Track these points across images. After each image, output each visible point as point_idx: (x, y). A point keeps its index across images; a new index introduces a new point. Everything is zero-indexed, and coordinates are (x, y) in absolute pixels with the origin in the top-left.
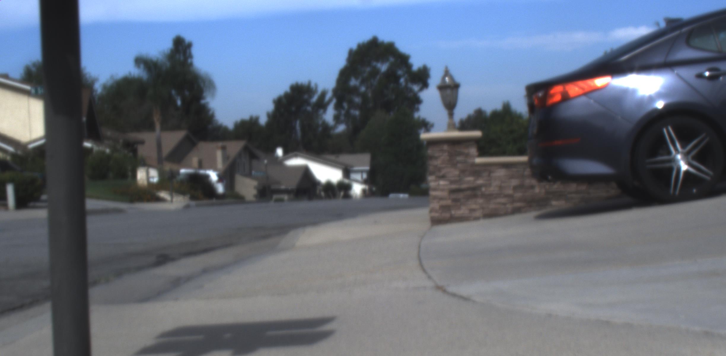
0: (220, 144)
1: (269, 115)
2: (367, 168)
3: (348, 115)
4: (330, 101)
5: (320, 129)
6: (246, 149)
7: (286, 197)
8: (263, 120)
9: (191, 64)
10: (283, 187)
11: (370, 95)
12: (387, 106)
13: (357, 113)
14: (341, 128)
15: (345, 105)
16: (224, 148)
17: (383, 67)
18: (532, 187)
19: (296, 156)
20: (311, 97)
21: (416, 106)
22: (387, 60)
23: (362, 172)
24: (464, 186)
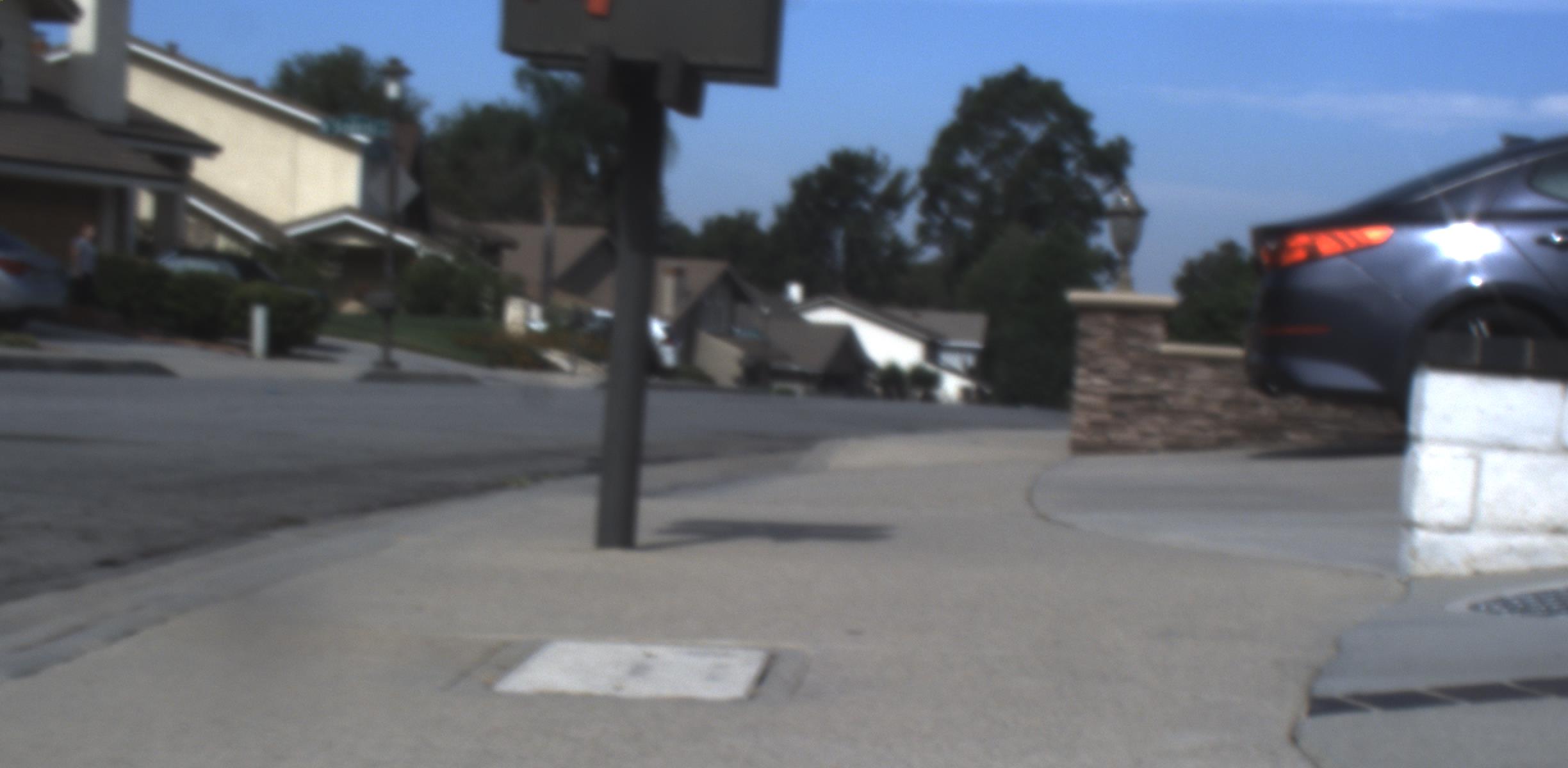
0: (674, 263)
1: (779, 212)
2: (977, 344)
3: (948, 228)
4: (913, 193)
5: (886, 252)
6: (726, 280)
7: (798, 388)
8: (766, 221)
10: (795, 367)
11: (999, 189)
12: (1033, 217)
13: (965, 224)
14: (931, 254)
15: (944, 206)
16: (679, 273)
17: (1033, 132)
18: (1255, 404)
19: (829, 304)
20: (872, 181)
22: (1044, 118)
23: (964, 351)
24: (1136, 391)
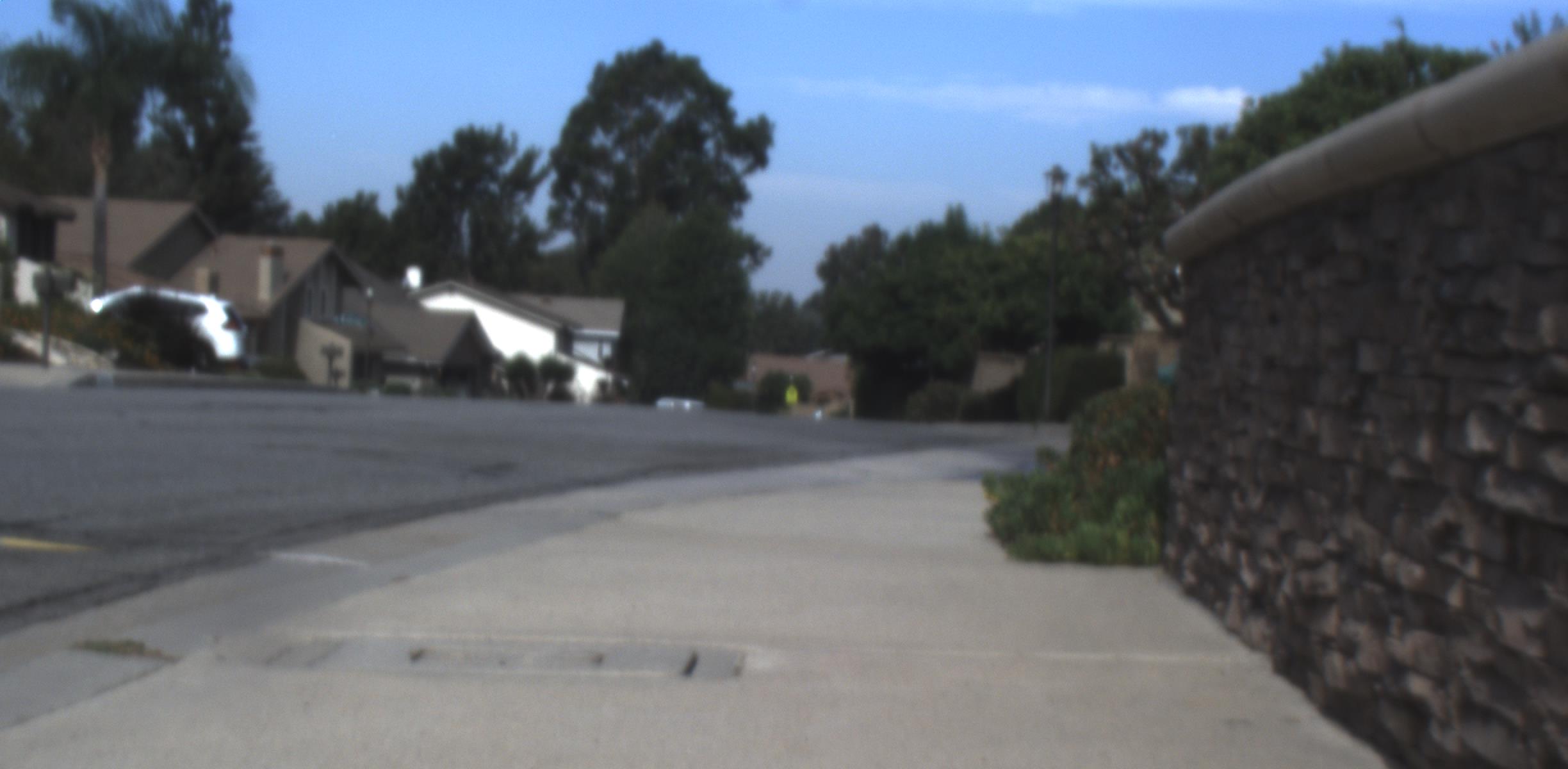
0: (270, 243)
1: (400, 194)
2: (614, 333)
3: (581, 210)
4: (544, 174)
5: (515, 236)
6: (331, 260)
7: (415, 383)
9: (227, 54)
10: (412, 359)
11: (634, 171)
12: (672, 200)
13: (602, 208)
15: (577, 189)
16: (277, 253)
17: (670, 112)
19: (451, 290)
20: (500, 161)
21: (736, 206)
22: (681, 96)
23: (600, 340)
